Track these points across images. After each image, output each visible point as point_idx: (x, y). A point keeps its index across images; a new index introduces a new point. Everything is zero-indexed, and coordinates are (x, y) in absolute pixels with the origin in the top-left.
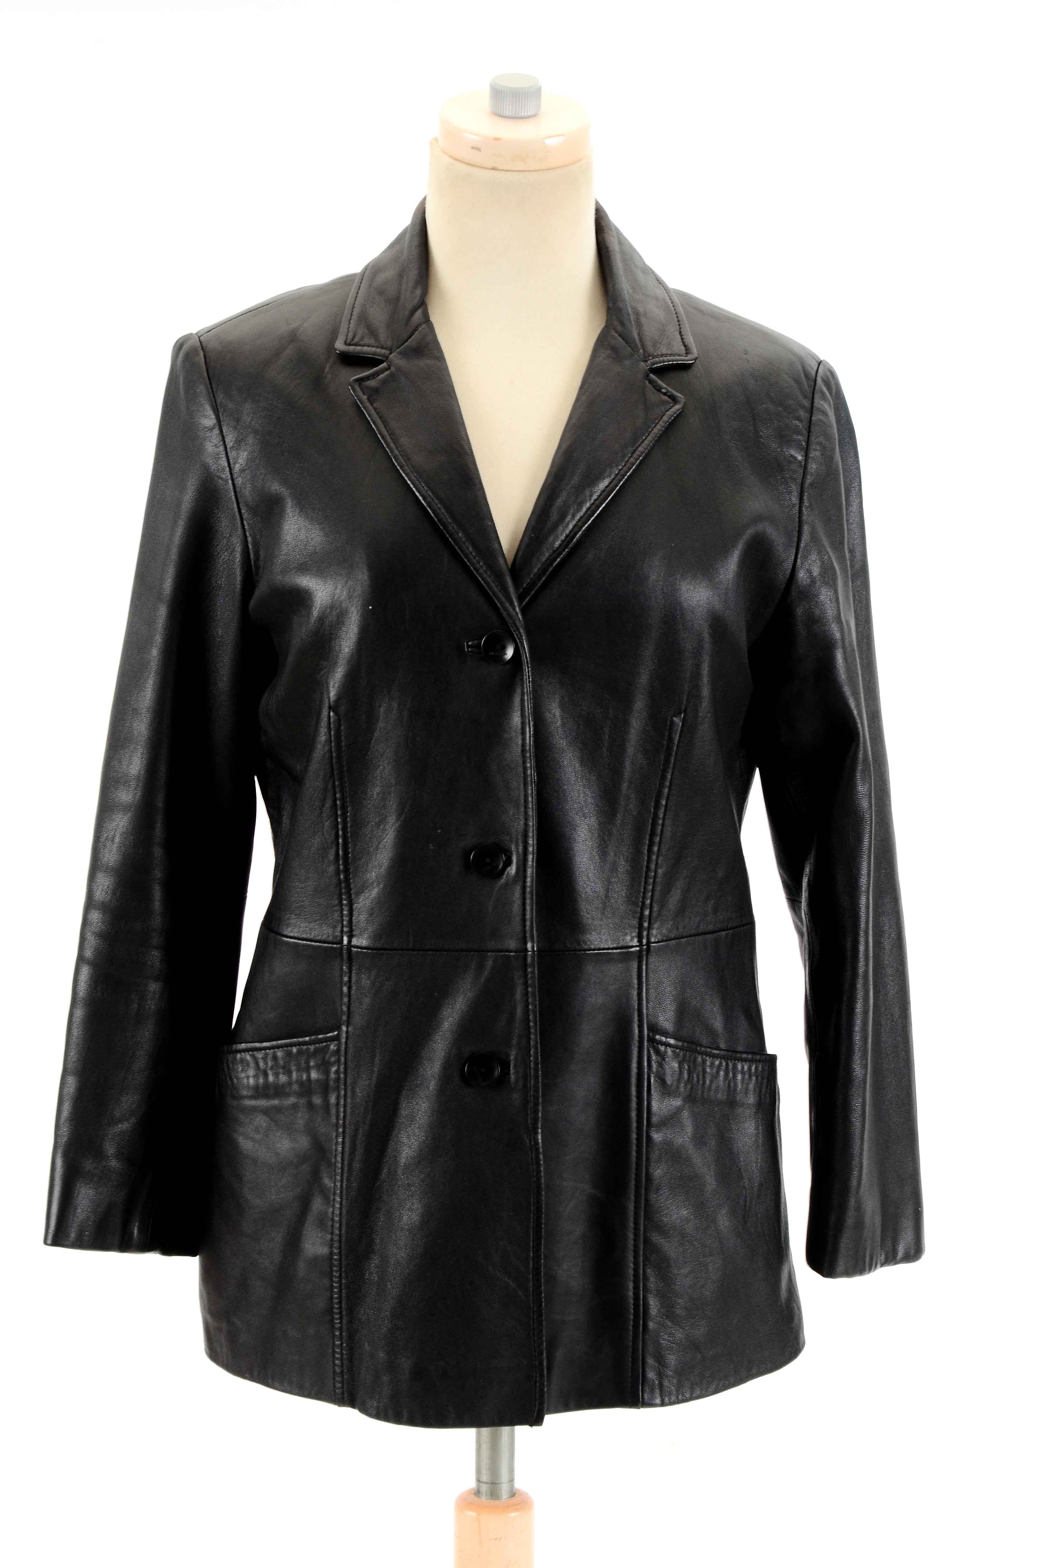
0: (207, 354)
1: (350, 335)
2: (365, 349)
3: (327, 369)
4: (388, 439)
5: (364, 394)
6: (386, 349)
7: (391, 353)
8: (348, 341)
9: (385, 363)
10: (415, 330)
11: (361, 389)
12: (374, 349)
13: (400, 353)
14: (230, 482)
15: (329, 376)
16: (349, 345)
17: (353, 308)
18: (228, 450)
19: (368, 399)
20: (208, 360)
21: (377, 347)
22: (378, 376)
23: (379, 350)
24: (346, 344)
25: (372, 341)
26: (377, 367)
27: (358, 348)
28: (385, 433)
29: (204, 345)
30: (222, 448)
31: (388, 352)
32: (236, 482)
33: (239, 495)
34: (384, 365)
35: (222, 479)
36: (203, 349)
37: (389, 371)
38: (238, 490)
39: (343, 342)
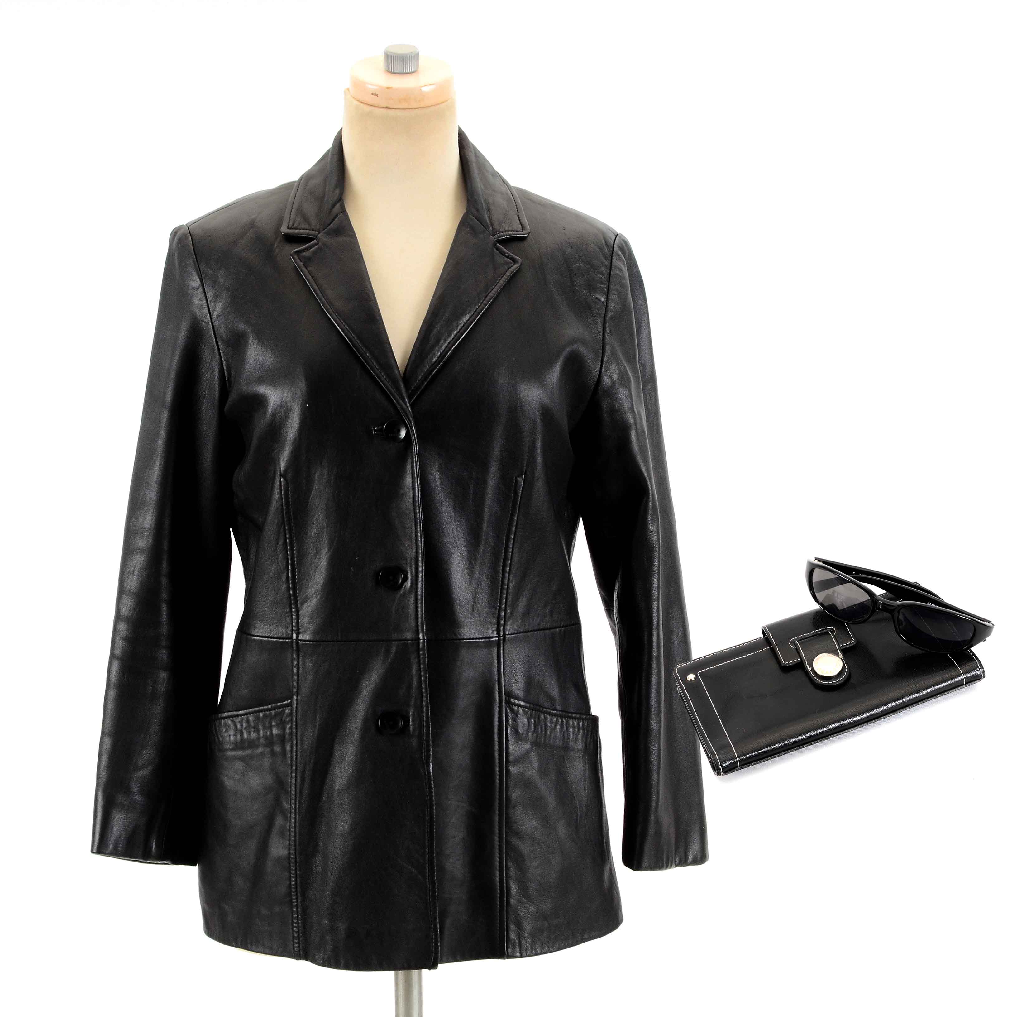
0: (193, 238)
1: (291, 223)
2: (302, 231)
3: (276, 246)
4: (318, 292)
5: (301, 261)
6: (316, 231)
7: (319, 233)
8: (290, 226)
9: (315, 240)
10: (335, 218)
11: (299, 258)
12: (308, 231)
13: (325, 233)
14: (210, 324)
15: (277, 250)
16: (291, 229)
17: (293, 204)
18: (209, 302)
19: (304, 265)
20: (194, 242)
21: (310, 230)
22: (310, 249)
23: (311, 232)
24: (288, 228)
25: (306, 226)
26: (309, 243)
27: (297, 231)
28: (316, 287)
29: (191, 232)
30: (204, 301)
31: (317, 232)
32: (214, 324)
33: (216, 333)
34: (315, 241)
35: (205, 322)
36: (191, 235)
37: (318, 246)
38: (216, 329)
39: (287, 227)
